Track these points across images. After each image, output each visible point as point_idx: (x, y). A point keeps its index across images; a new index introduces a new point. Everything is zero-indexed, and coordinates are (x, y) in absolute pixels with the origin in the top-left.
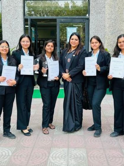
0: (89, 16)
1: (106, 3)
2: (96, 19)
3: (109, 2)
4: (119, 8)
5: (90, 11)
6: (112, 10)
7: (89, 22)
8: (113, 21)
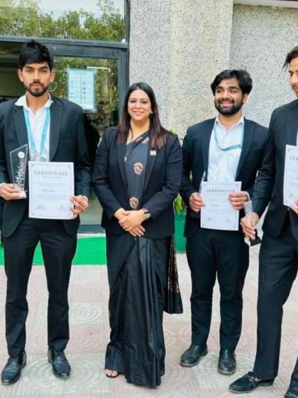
0: (129, 42)
1: (173, 9)
2: (146, 52)
3: (180, 8)
4: (206, 26)
5: (131, 28)
6: (190, 29)
7: (129, 59)
8: (190, 59)
